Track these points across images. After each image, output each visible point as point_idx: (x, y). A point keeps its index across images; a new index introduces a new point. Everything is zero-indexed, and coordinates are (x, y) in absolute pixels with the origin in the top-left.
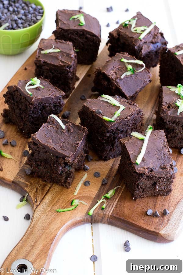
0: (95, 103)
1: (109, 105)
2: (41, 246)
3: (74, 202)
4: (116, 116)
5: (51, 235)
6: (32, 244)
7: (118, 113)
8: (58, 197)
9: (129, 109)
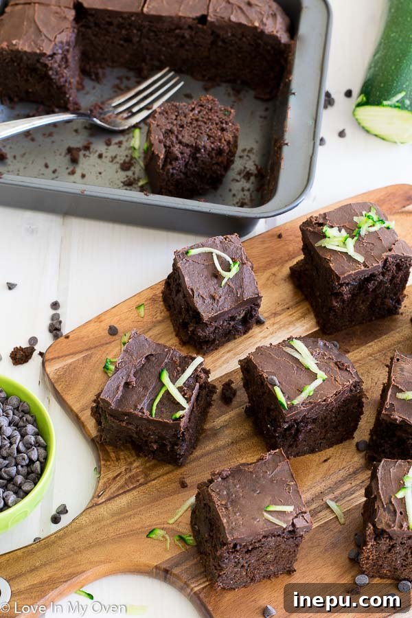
0: (272, 358)
1: (298, 367)
2: (48, 575)
3: (155, 531)
4: (304, 396)
5: (75, 567)
6: (37, 564)
7: (309, 390)
8: (138, 509)
9: (335, 380)
